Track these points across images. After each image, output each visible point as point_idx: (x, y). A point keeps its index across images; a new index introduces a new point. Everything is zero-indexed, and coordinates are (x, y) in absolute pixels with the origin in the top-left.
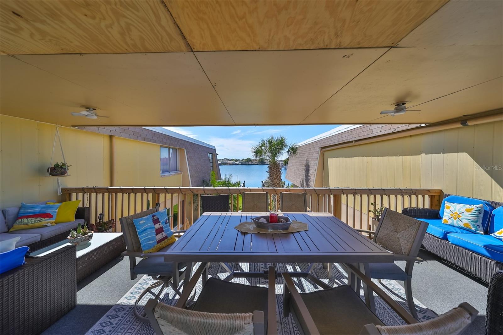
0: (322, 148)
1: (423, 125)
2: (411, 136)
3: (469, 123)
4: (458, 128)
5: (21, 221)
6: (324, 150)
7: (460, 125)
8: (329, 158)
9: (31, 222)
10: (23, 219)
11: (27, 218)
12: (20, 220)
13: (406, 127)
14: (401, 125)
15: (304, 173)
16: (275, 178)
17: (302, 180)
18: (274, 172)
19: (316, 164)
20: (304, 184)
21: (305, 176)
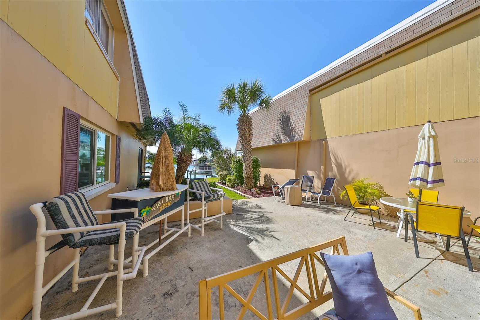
0: (311, 90)
6: (312, 92)
15: (278, 128)
16: (248, 132)
17: (276, 136)
18: (246, 125)
19: (305, 108)
20: (281, 139)
21: (283, 129)
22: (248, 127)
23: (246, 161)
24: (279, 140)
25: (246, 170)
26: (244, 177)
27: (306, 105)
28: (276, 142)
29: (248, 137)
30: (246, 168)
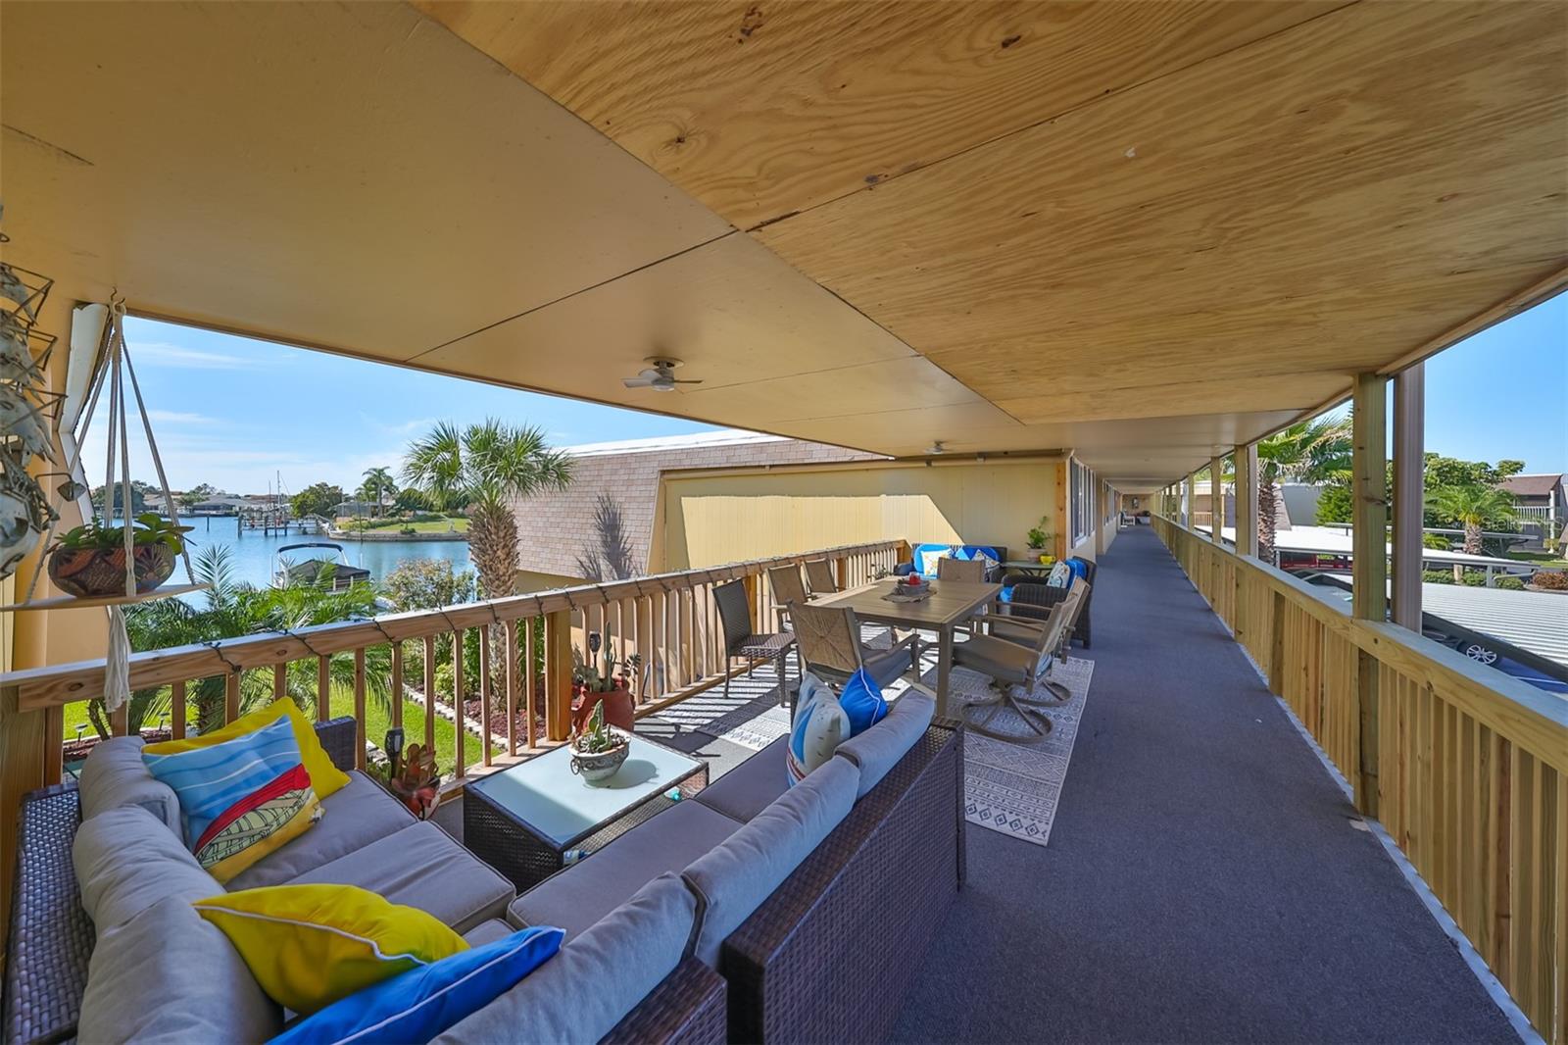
0: (663, 472)
1: (890, 458)
2: (867, 470)
3: (933, 464)
4: (924, 467)
5: (241, 831)
6: (666, 476)
7: (925, 465)
8: (684, 496)
9: (277, 819)
10: (241, 821)
11: (254, 810)
12: (234, 828)
13: (869, 456)
14: (861, 453)
15: (595, 538)
16: (503, 557)
17: (589, 557)
18: (498, 538)
19: (651, 511)
20: (598, 566)
21: (605, 543)
22: (502, 544)
23: (498, 635)
24: (594, 569)
25: (499, 659)
26: (493, 677)
27: (652, 505)
28: (588, 574)
29: (505, 570)
30: (499, 654)
